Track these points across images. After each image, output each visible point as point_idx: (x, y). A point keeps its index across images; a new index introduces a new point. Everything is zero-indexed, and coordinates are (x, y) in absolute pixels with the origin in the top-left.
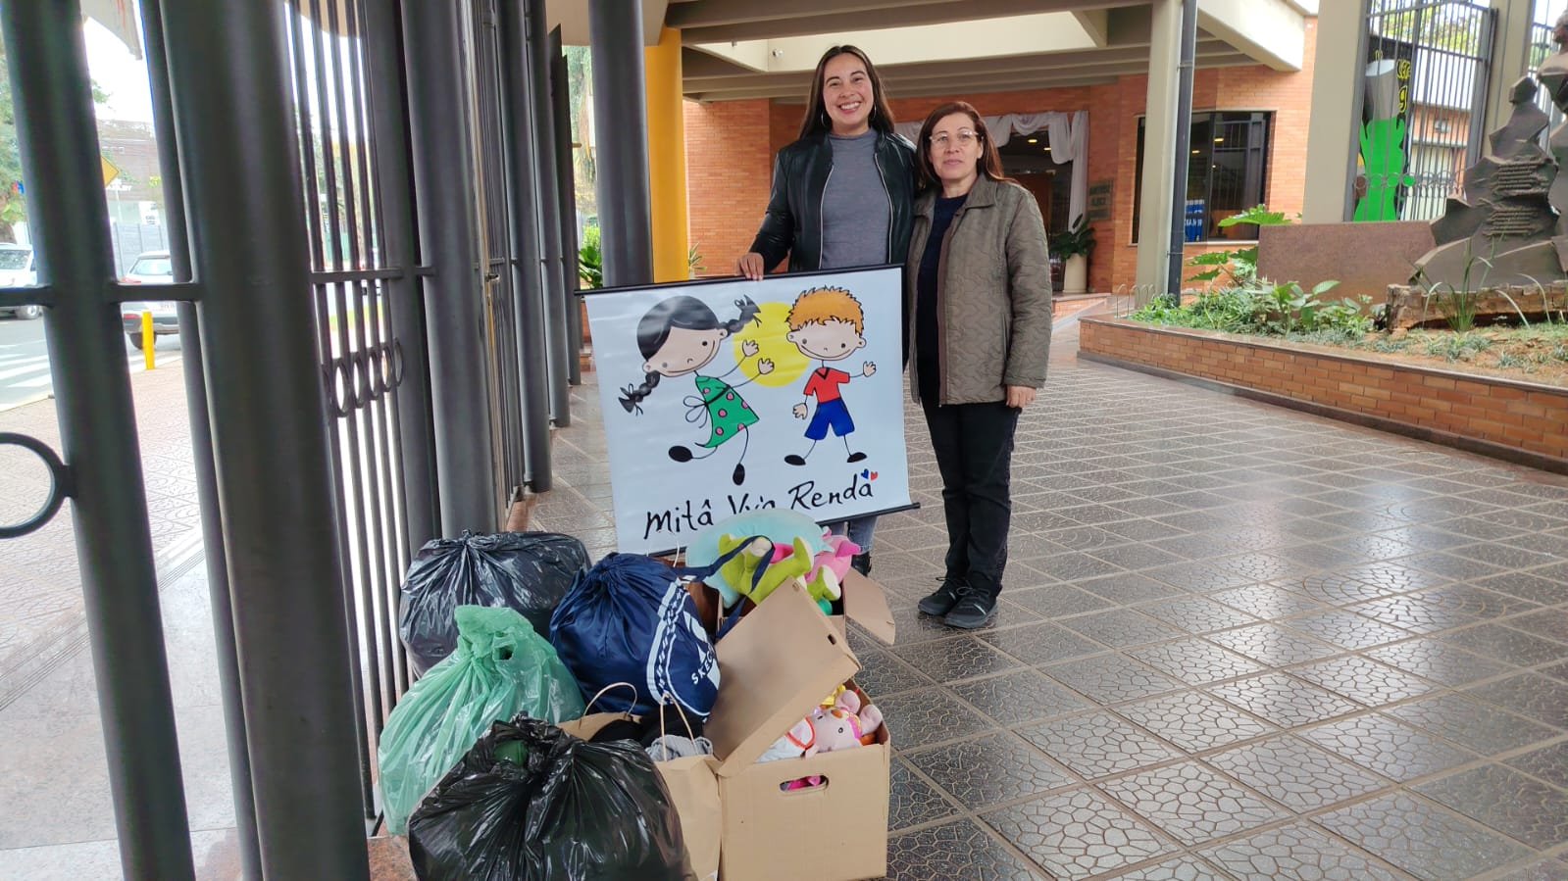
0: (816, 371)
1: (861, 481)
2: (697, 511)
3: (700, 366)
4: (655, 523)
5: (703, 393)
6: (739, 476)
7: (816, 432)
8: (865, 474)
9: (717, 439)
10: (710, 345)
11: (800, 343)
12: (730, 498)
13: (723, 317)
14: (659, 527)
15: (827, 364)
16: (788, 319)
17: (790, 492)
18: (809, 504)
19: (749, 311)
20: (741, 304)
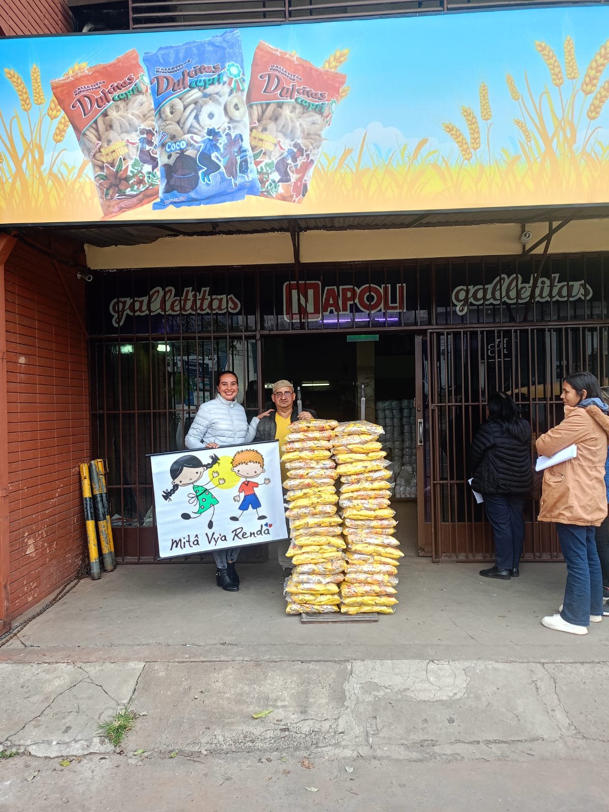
0: (243, 483)
1: (264, 528)
2: (192, 539)
3: (195, 482)
4: (175, 544)
5: (196, 492)
6: (210, 525)
7: (243, 507)
8: (266, 525)
9: (201, 510)
10: (199, 474)
11: (237, 472)
12: (207, 534)
13: (204, 462)
14: (176, 547)
15: (248, 480)
16: (232, 463)
17: (233, 532)
18: (241, 537)
19: (215, 460)
20: (212, 458)
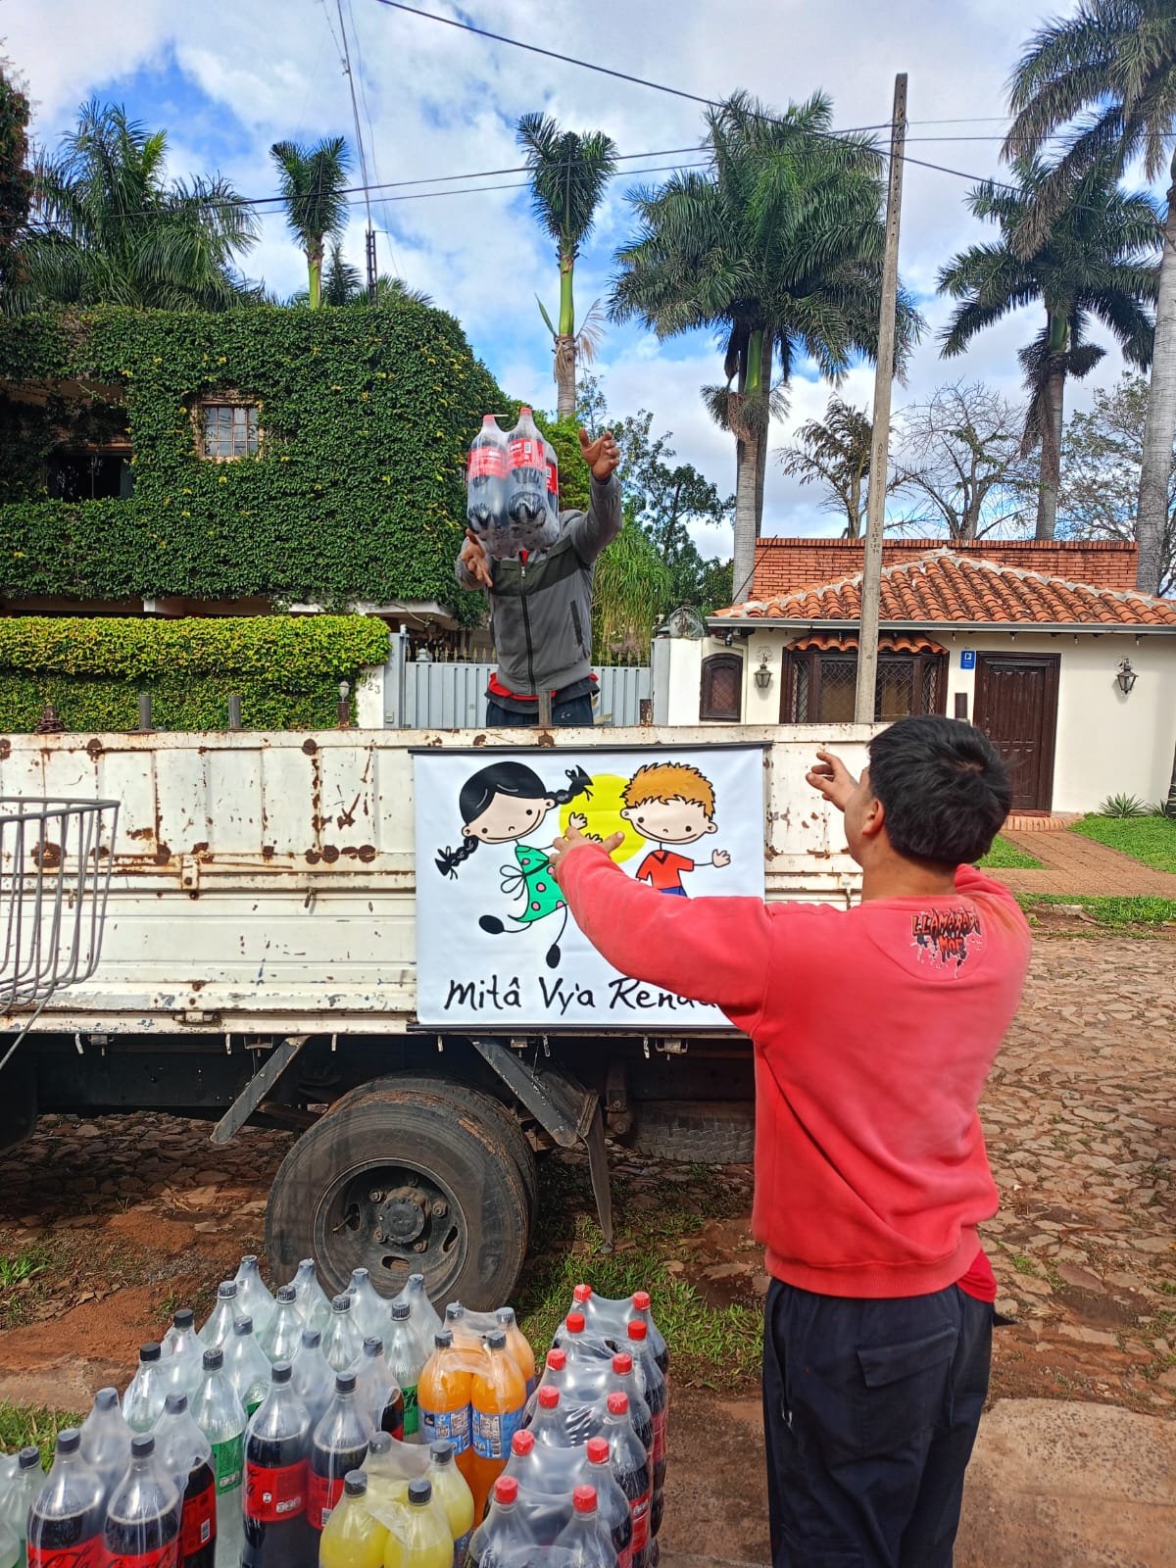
0: (652, 853)
2: (503, 988)
3: (522, 835)
4: (457, 995)
5: (522, 864)
6: (553, 958)
9: (532, 914)
10: (534, 815)
11: (636, 822)
12: (542, 980)
13: (551, 786)
14: (461, 1001)
15: (665, 847)
16: (623, 795)
17: (611, 985)
18: (633, 1002)
19: (580, 783)
20: (572, 775)
